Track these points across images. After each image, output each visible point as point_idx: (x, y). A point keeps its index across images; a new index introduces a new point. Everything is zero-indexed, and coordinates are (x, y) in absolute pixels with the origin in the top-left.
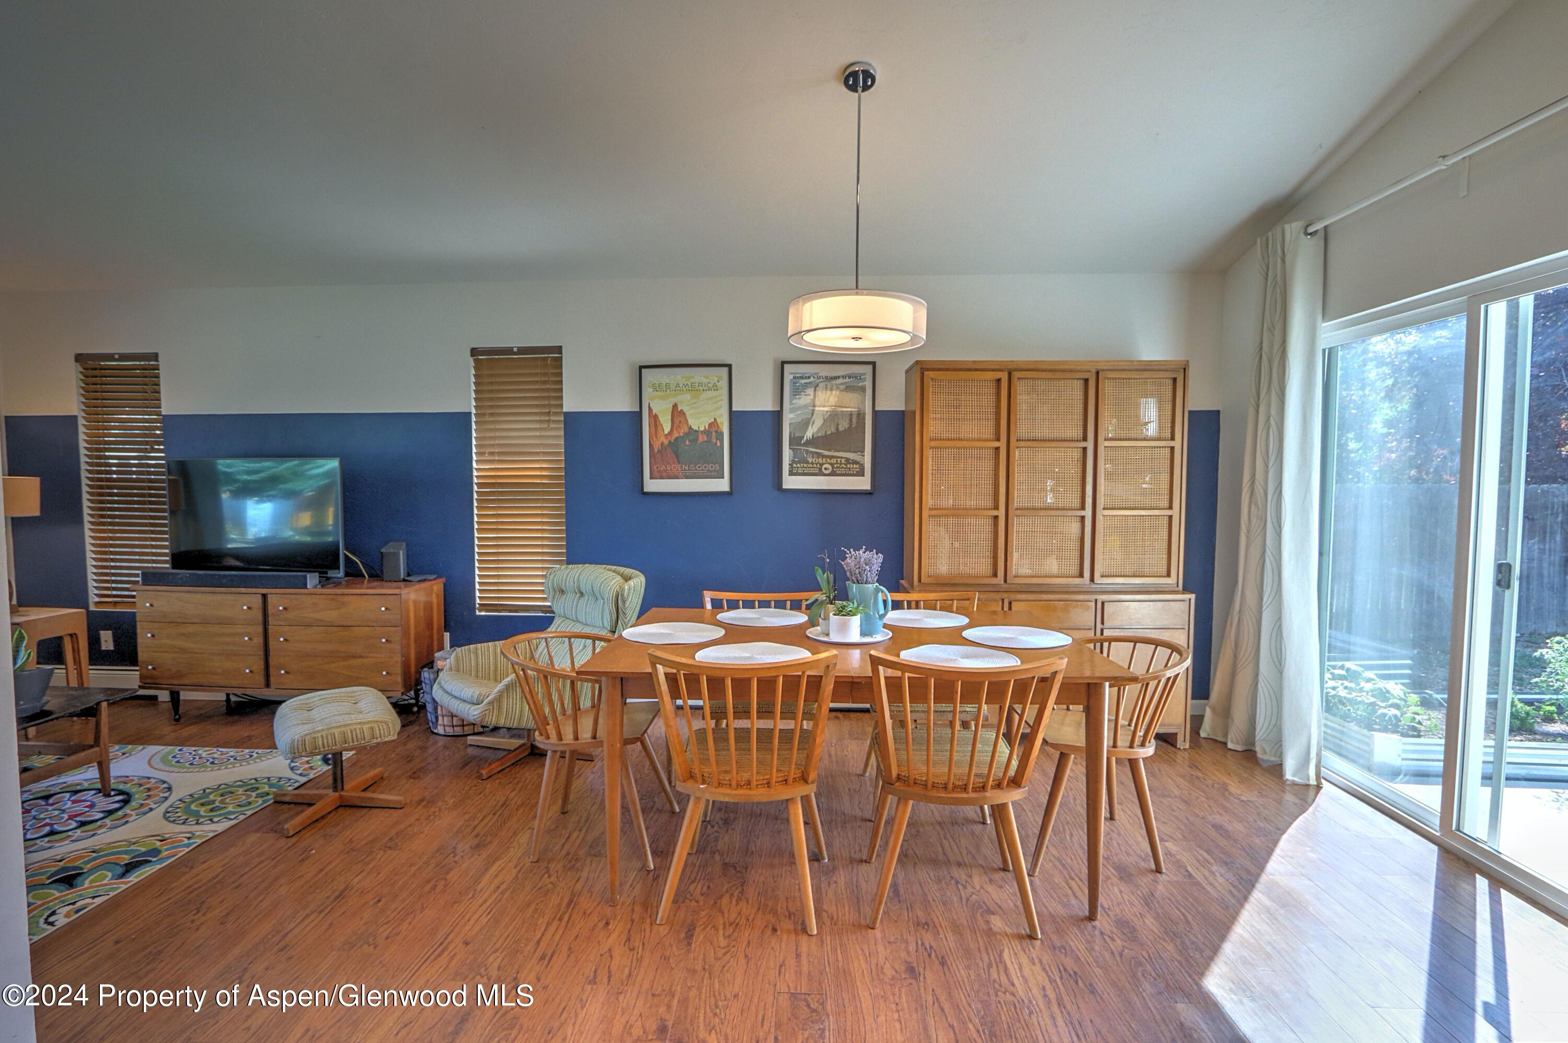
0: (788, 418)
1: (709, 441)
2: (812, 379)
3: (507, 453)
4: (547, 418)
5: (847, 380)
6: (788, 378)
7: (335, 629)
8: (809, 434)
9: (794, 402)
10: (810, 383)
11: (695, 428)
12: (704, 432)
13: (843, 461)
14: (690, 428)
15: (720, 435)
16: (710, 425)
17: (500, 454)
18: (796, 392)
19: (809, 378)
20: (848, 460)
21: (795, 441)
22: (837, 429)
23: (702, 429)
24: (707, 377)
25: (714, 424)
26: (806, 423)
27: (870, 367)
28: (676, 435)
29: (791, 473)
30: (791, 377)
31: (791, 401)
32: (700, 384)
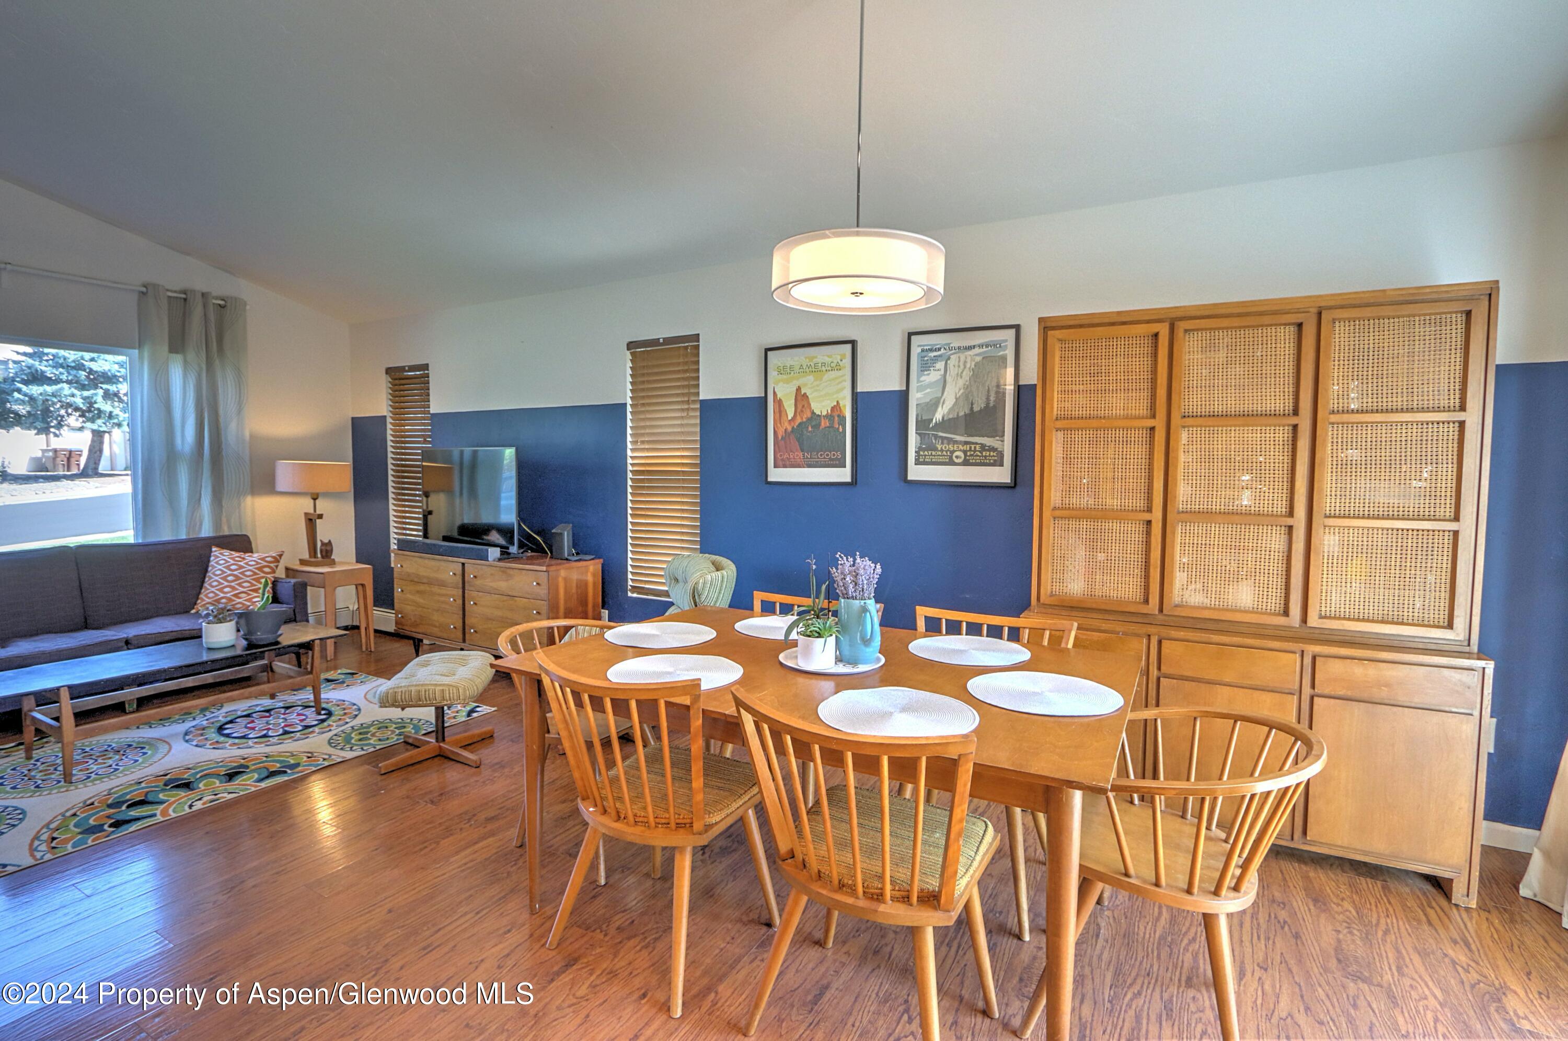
0: (916, 398)
1: (831, 427)
2: (942, 351)
3: (656, 442)
4: (686, 407)
5: (985, 349)
6: (916, 351)
7: (505, 598)
8: (938, 416)
9: (923, 378)
10: (940, 356)
11: (818, 413)
12: (827, 416)
13: (978, 447)
14: (813, 413)
15: (842, 420)
16: (833, 409)
17: (649, 442)
18: (925, 366)
19: (939, 349)
20: (983, 446)
21: (922, 424)
22: (972, 408)
23: (824, 413)
24: (829, 356)
25: (836, 408)
26: (935, 404)
27: (1012, 332)
28: (799, 420)
29: (918, 462)
30: (919, 350)
31: (919, 377)
32: (824, 364)
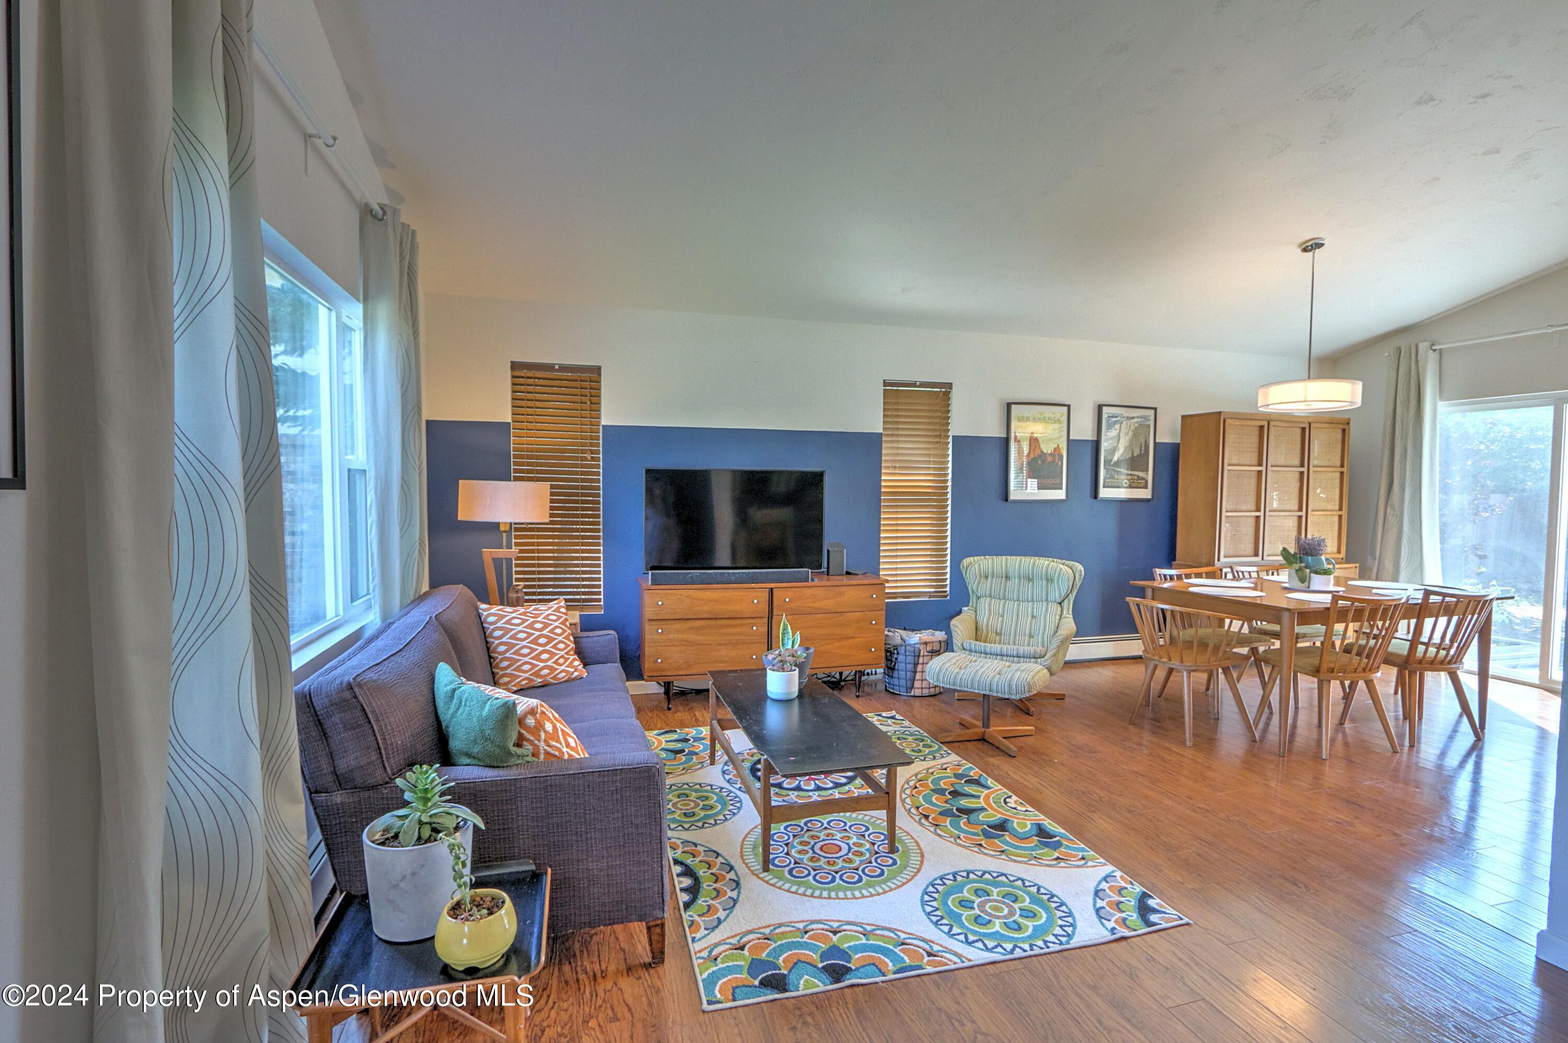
0: (1105, 445)
1: (1054, 461)
2: (1119, 418)
3: (906, 467)
4: (938, 440)
5: (1140, 420)
6: (1105, 416)
7: (832, 615)
8: (1115, 458)
9: (1108, 434)
10: (1118, 421)
11: (1045, 451)
12: (1051, 454)
13: (1136, 478)
14: (1042, 451)
15: (1061, 457)
16: (1055, 449)
17: (900, 468)
18: (1110, 427)
19: (1117, 417)
20: (1138, 477)
21: (1107, 462)
22: (1133, 454)
23: (1049, 452)
24: (1054, 413)
25: (1057, 449)
26: (1114, 450)
27: (1153, 411)
28: (1032, 456)
29: (1104, 487)
30: (1106, 416)
31: (1106, 433)
32: (1049, 418)
